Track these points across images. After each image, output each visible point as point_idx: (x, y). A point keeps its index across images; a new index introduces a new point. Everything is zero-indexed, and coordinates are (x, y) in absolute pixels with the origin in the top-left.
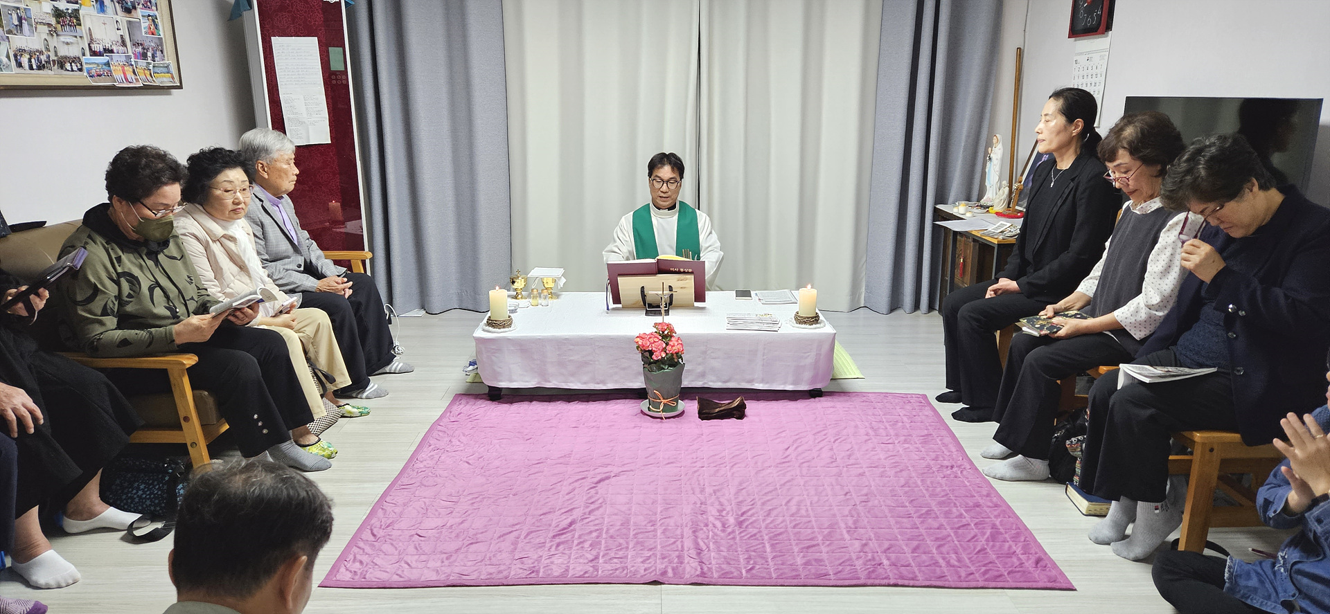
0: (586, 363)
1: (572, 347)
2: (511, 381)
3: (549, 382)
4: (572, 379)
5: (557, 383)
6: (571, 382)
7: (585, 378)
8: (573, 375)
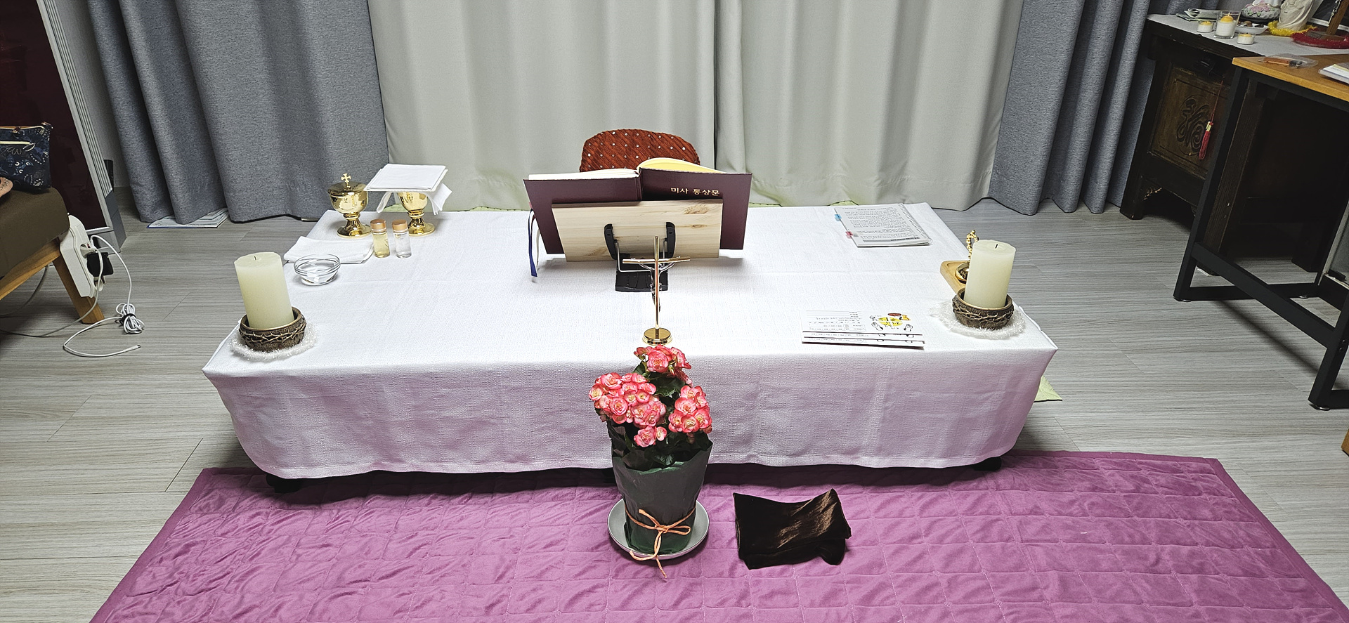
0: (482, 423)
1: (444, 391)
2: (310, 465)
3: (401, 461)
4: (451, 454)
5: (418, 463)
6: (452, 460)
7: (482, 452)
8: (453, 446)
